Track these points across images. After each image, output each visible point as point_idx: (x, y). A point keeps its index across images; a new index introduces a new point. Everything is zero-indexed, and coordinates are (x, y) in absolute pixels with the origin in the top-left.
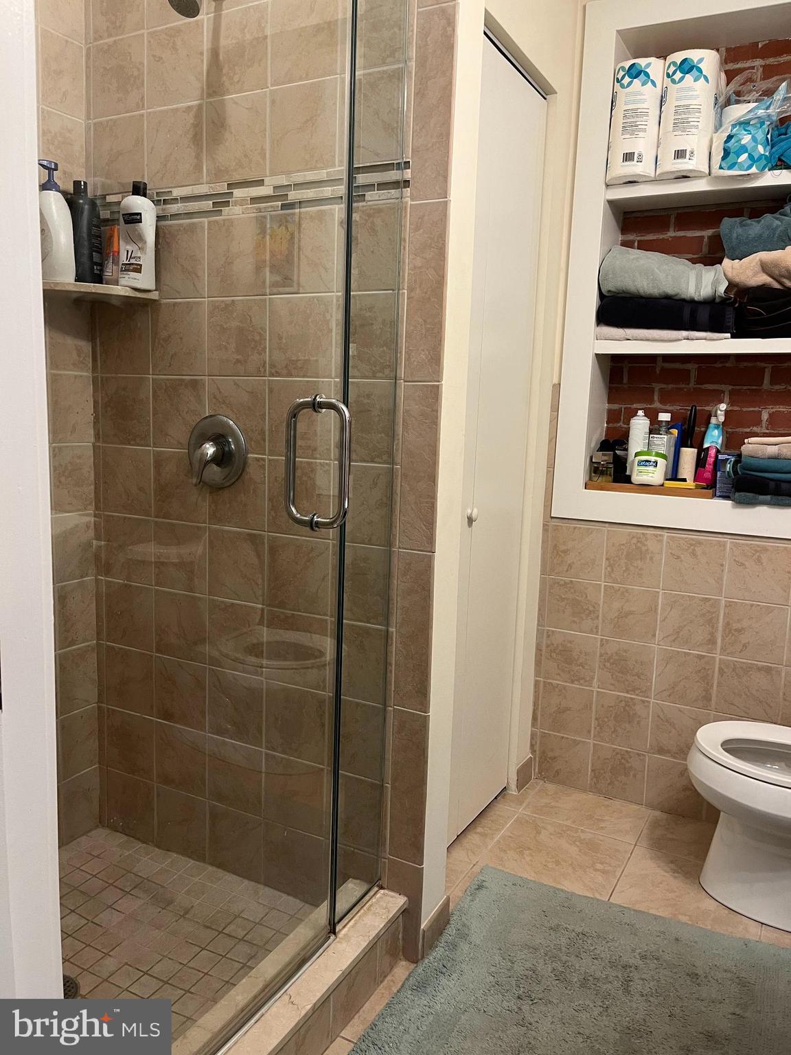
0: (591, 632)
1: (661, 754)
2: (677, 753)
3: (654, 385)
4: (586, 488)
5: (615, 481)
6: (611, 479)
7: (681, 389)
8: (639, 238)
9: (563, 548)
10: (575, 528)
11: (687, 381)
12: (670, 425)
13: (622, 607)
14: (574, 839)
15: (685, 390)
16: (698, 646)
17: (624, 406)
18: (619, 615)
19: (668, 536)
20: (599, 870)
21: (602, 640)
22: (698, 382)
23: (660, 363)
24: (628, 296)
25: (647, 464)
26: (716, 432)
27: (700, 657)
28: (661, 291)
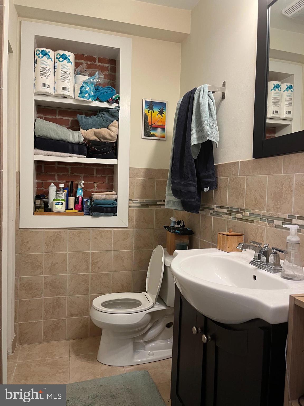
0: (40, 274)
1: (72, 317)
2: (78, 314)
3: (55, 173)
4: (34, 215)
5: (45, 211)
6: (44, 210)
7: (66, 175)
8: (45, 116)
9: (26, 241)
10: (30, 232)
11: (68, 172)
12: (64, 189)
13: (53, 261)
14: (46, 364)
15: (67, 175)
16: (83, 271)
17: (43, 181)
18: (51, 265)
19: (69, 231)
20: (61, 373)
21: (45, 276)
22: (72, 172)
23: (57, 165)
24: (46, 138)
25: (59, 204)
26: (80, 191)
27: (84, 275)
28: (60, 138)
